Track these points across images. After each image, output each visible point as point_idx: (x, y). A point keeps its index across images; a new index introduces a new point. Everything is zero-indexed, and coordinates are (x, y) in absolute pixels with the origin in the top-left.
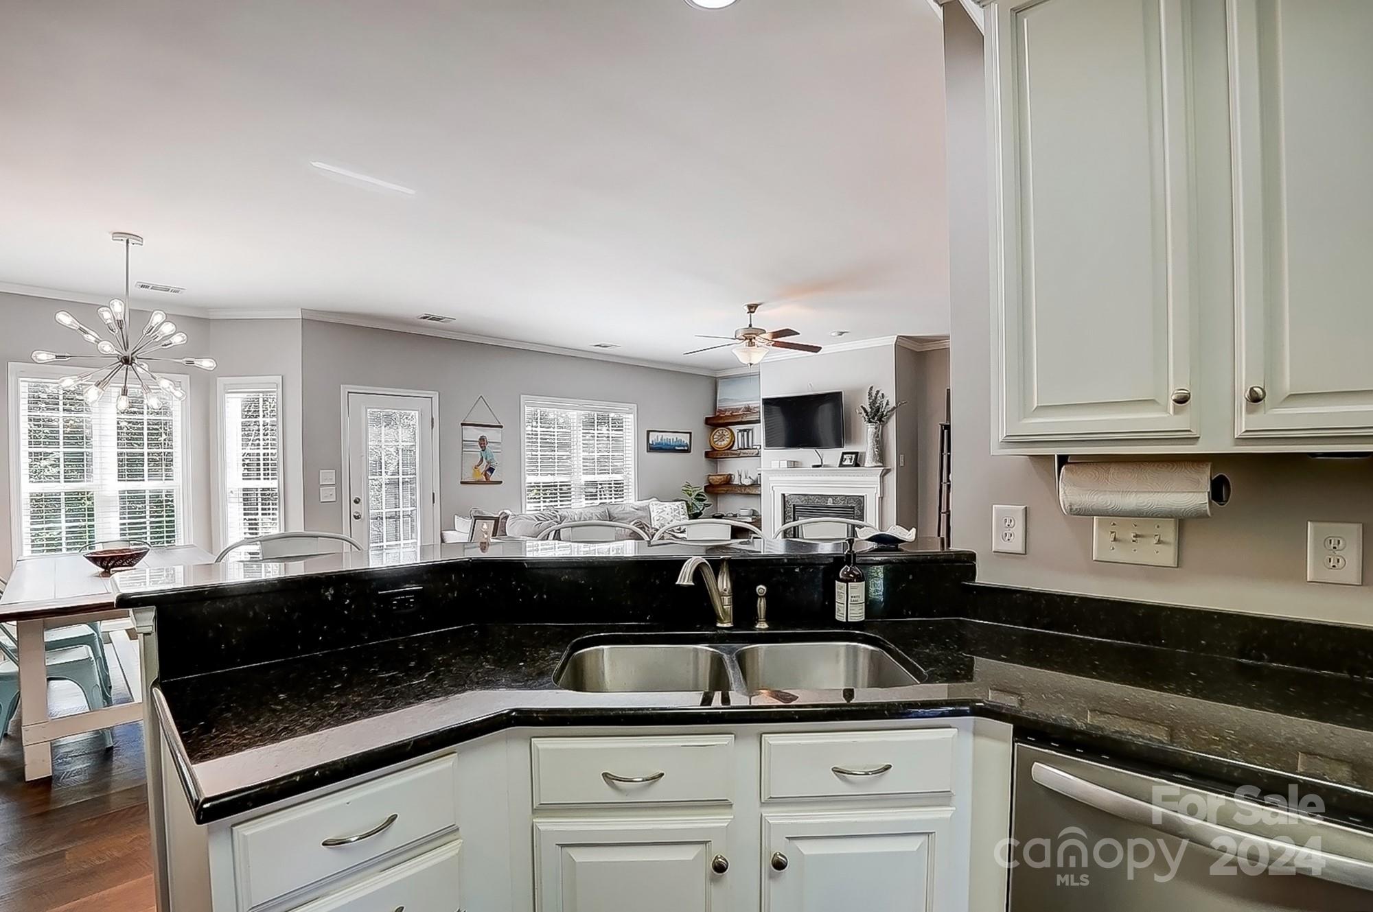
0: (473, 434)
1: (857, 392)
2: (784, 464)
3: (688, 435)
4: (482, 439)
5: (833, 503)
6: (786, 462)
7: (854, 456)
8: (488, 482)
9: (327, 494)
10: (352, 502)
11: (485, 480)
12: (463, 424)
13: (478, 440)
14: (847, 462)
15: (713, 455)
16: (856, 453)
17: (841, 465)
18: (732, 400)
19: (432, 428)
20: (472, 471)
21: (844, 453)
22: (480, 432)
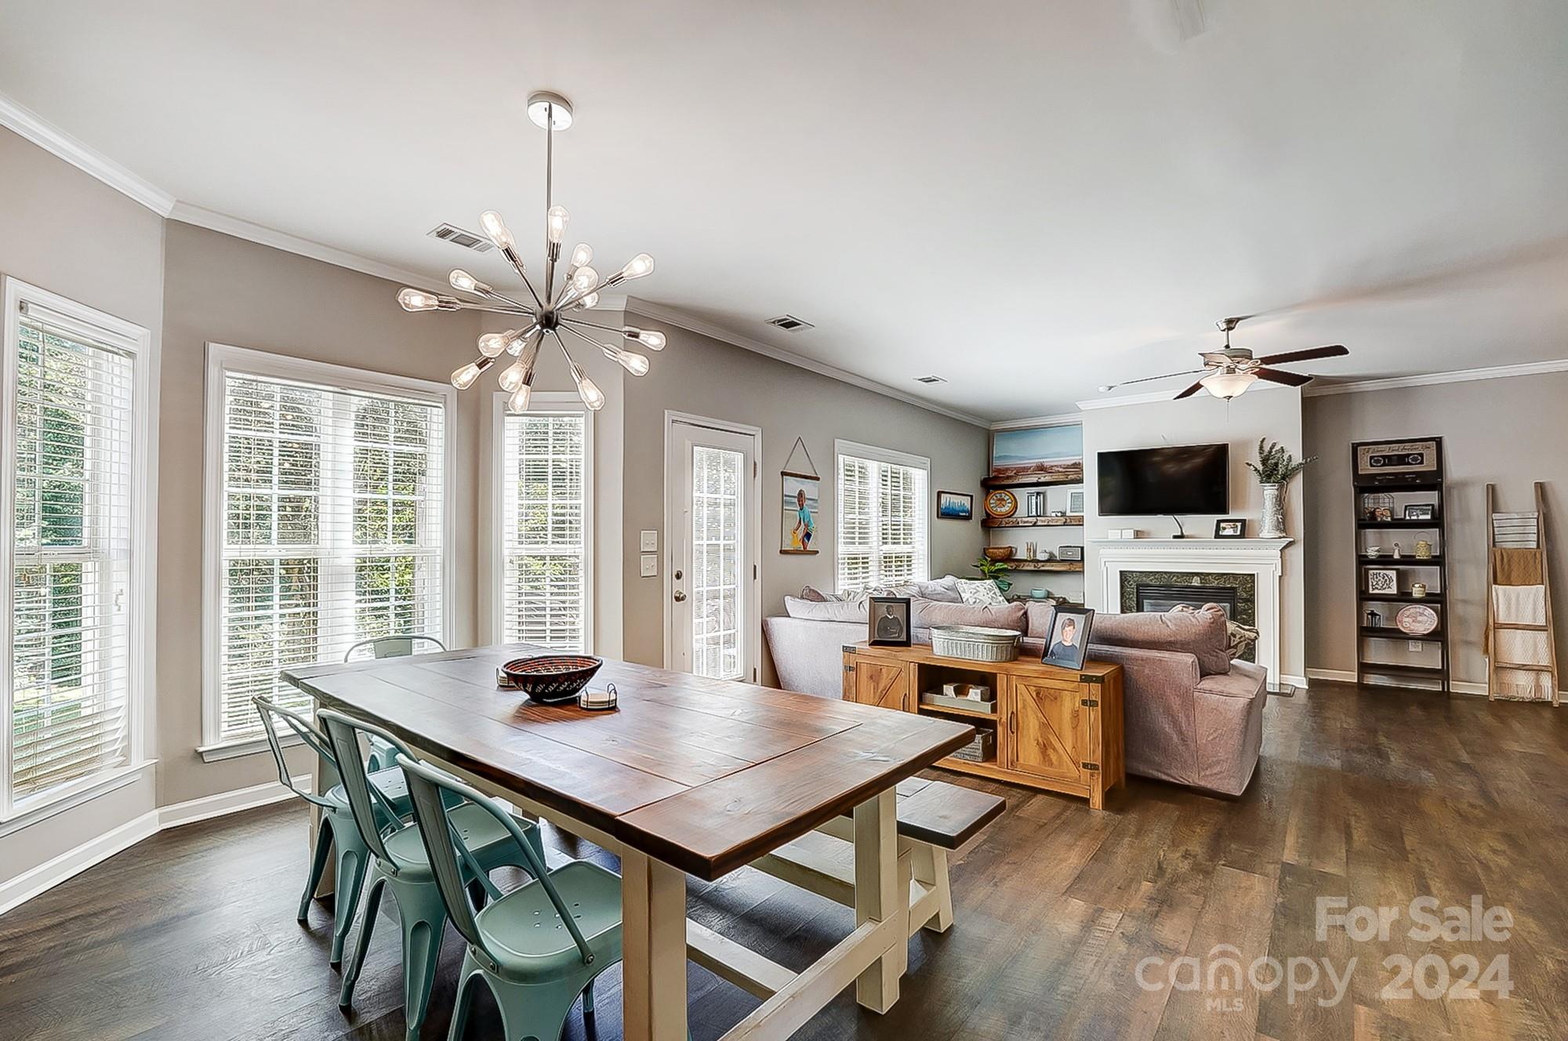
0: (793, 486)
1: (1244, 444)
2: (1129, 534)
3: (969, 498)
4: (801, 494)
5: (1201, 583)
6: (1132, 531)
7: (1239, 524)
8: (805, 552)
9: (648, 566)
10: (674, 576)
11: (802, 549)
12: (783, 474)
13: (796, 495)
14: (1229, 532)
15: (989, 524)
16: (1243, 522)
17: (1217, 536)
18: (1016, 457)
19: (755, 477)
20: (791, 537)
21: (1219, 522)
22: (798, 484)
